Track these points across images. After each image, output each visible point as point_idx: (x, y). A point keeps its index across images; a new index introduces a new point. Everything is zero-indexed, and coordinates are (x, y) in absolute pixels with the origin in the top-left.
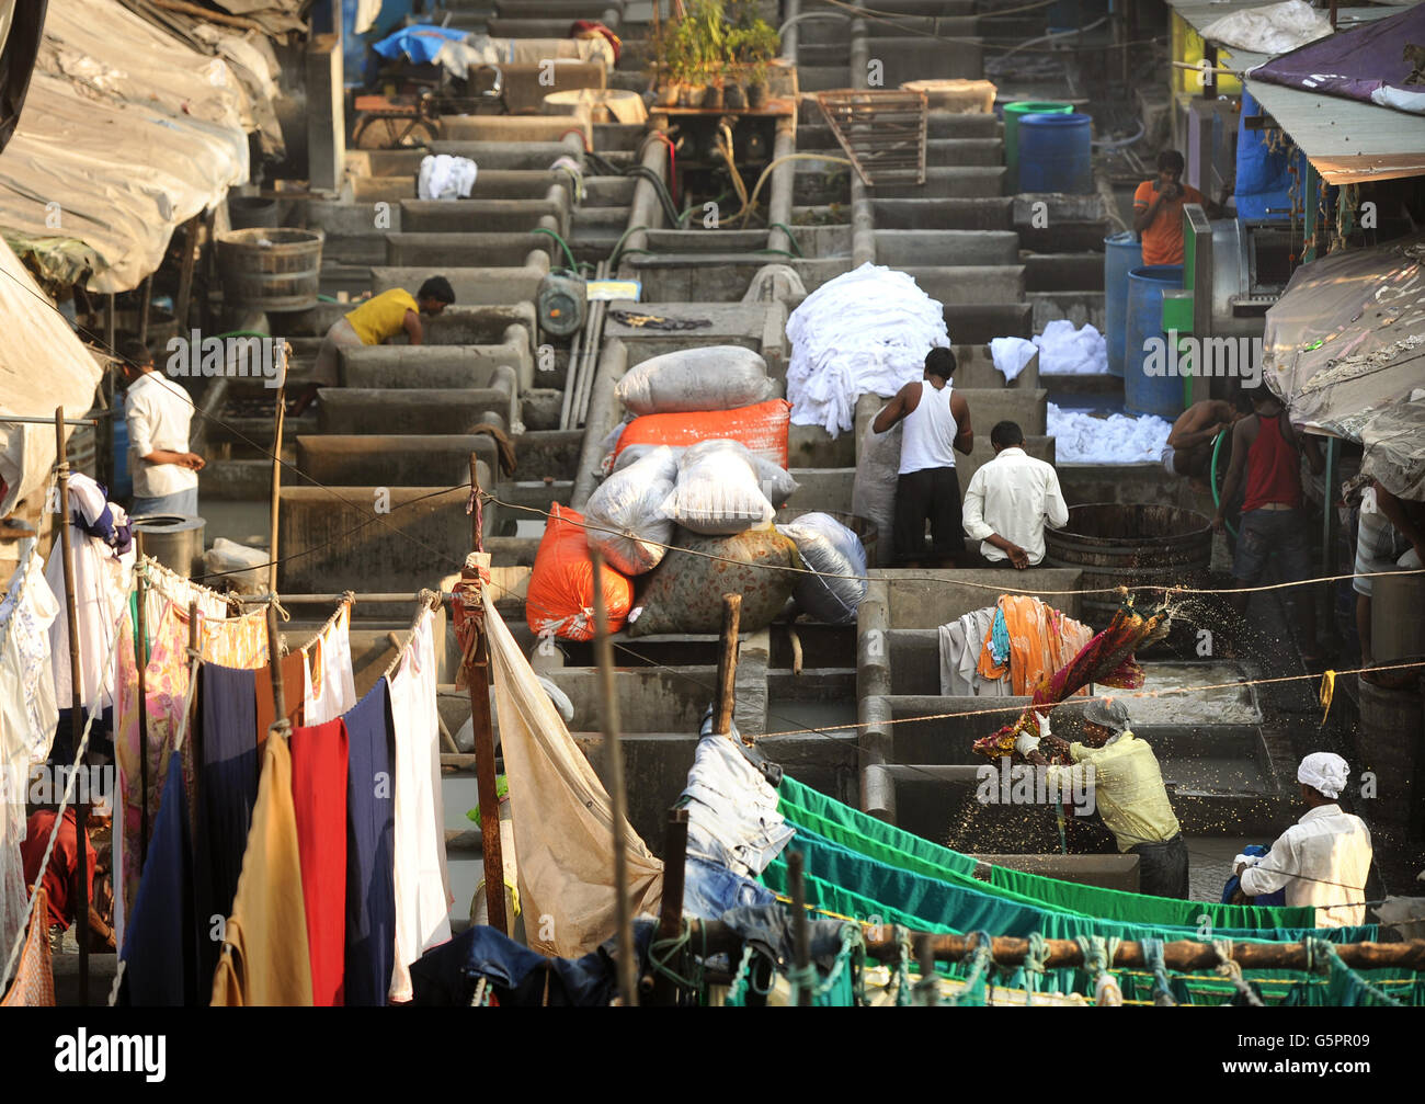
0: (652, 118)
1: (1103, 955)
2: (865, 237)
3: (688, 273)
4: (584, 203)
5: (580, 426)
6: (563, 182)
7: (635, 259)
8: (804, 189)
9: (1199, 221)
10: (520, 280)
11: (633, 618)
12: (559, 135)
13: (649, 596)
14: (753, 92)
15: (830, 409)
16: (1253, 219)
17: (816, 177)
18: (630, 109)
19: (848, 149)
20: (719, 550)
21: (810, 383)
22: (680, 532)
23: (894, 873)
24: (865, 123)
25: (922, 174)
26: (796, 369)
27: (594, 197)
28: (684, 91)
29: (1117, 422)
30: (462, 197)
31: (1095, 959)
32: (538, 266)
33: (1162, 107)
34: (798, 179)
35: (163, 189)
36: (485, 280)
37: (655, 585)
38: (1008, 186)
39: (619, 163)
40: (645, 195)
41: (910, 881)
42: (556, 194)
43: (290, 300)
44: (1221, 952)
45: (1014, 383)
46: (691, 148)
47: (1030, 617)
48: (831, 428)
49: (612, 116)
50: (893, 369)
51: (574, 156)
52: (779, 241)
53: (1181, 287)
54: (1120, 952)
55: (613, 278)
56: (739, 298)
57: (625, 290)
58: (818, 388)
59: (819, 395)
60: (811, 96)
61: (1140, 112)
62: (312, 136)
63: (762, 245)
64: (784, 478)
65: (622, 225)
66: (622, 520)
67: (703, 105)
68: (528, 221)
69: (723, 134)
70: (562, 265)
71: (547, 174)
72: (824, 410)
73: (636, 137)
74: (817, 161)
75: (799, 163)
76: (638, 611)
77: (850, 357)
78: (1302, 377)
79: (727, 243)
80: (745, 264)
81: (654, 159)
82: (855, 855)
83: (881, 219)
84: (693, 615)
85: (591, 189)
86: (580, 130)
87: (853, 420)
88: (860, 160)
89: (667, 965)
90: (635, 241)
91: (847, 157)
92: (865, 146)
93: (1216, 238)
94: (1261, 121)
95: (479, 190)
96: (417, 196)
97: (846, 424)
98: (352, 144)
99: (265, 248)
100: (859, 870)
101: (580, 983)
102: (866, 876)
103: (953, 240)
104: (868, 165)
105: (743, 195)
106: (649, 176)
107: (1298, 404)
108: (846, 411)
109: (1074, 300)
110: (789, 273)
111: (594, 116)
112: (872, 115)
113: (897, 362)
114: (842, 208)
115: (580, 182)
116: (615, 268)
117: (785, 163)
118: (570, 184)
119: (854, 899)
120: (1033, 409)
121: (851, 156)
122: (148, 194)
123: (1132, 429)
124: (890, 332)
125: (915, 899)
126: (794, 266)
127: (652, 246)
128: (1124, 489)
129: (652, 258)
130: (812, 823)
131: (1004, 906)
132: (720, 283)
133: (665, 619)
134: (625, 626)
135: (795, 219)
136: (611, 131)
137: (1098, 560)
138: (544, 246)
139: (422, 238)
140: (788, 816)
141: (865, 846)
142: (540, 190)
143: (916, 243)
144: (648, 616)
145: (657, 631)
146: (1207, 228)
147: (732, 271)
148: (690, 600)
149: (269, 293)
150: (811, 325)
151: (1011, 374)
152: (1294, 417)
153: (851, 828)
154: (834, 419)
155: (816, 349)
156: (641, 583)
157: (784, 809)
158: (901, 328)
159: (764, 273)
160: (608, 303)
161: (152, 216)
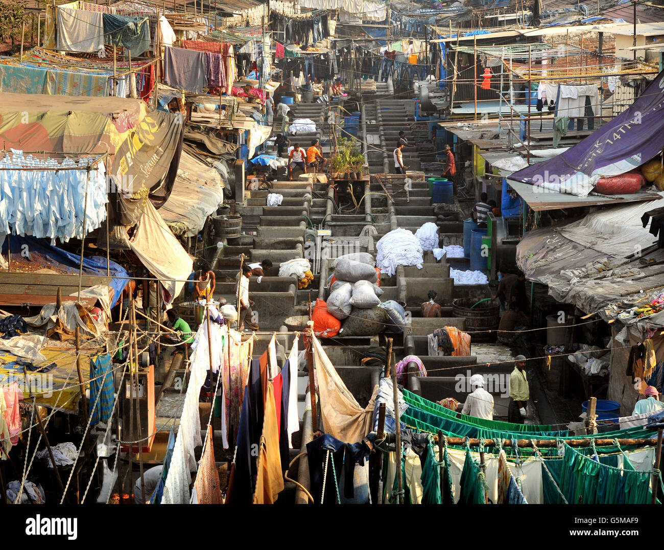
0: (329, 181)
1: (501, 444)
2: (394, 218)
3: (344, 228)
4: (312, 207)
5: (318, 273)
6: (307, 201)
7: (330, 223)
8: (375, 202)
9: (492, 217)
10: (298, 230)
11: (341, 332)
12: (304, 187)
13: (345, 326)
14: (358, 175)
15: (389, 269)
16: (507, 216)
17: (377, 199)
18: (323, 178)
19: (386, 191)
20: (365, 313)
21: (383, 261)
22: (354, 308)
23: (437, 417)
24: (390, 184)
25: (408, 199)
26: (379, 257)
27: (315, 205)
28: (339, 174)
29: (468, 272)
30: (279, 205)
31: (498, 445)
32: (303, 226)
33: (471, 179)
34: (372, 200)
35: (203, 207)
36: (288, 230)
37: (346, 322)
38: (431, 202)
39: (321, 194)
40: (330, 204)
41: (441, 420)
42: (306, 204)
43: (233, 235)
44: (533, 443)
45: (439, 261)
46: (341, 190)
47: (454, 333)
48: (390, 274)
49: (318, 181)
50: (407, 258)
51: (309, 193)
52: (369, 218)
53: (486, 235)
54: (505, 443)
55: (323, 229)
56: (358, 235)
57: (327, 232)
58: (386, 263)
59: (386, 265)
60: (373, 175)
61: (464, 180)
62: (236, 188)
63: (364, 219)
64: (379, 290)
65: (324, 213)
66: (337, 303)
67: (344, 178)
68: (299, 212)
69: (350, 186)
70: (309, 225)
71: (303, 198)
72: (387, 269)
73: (325, 187)
74: (377, 194)
75: (371, 195)
76: (342, 330)
77: (394, 255)
78: (528, 266)
79: (354, 218)
80: (360, 225)
81: (331, 194)
82: (425, 412)
83: (398, 213)
84: (358, 331)
85: (314, 202)
86: (310, 185)
87: (396, 272)
88: (391, 195)
89: (379, 446)
90: (328, 218)
91: (385, 193)
92: (391, 191)
93: (498, 222)
94: (511, 190)
95: (284, 203)
96: (266, 205)
97: (394, 273)
98: (247, 189)
99: (226, 221)
100: (427, 417)
101: (354, 451)
102: (429, 418)
103: (419, 219)
104: (393, 197)
105: (356, 204)
106: (330, 198)
107: (528, 273)
108: (394, 270)
109: (452, 236)
110: (373, 228)
111: (314, 181)
112: (392, 182)
113: (408, 256)
114: (386, 208)
115: (312, 200)
116: (323, 226)
117: (368, 195)
118: (309, 201)
119: (426, 425)
120: (446, 269)
121: (387, 193)
122: (199, 209)
123: (473, 274)
124: (406, 247)
125: (442, 425)
126: (374, 226)
127: (333, 219)
128: (472, 292)
129: (334, 223)
130: (412, 402)
131: (467, 427)
132: (353, 230)
133: (350, 332)
134: (338, 334)
135: (372, 211)
136: (318, 185)
137: (469, 314)
138: (303, 220)
139: (269, 217)
140: (405, 400)
141: (427, 409)
142: (301, 203)
143: (408, 219)
144: (345, 331)
145: (347, 336)
146: (495, 219)
147: (357, 227)
148: (357, 327)
149: (227, 233)
150: (383, 245)
151: (439, 259)
152: (526, 276)
153: (423, 404)
154: (390, 272)
155: (385, 252)
156: (343, 321)
157: (405, 399)
158: (409, 246)
159: (366, 228)
160: (323, 236)
161: (200, 215)
